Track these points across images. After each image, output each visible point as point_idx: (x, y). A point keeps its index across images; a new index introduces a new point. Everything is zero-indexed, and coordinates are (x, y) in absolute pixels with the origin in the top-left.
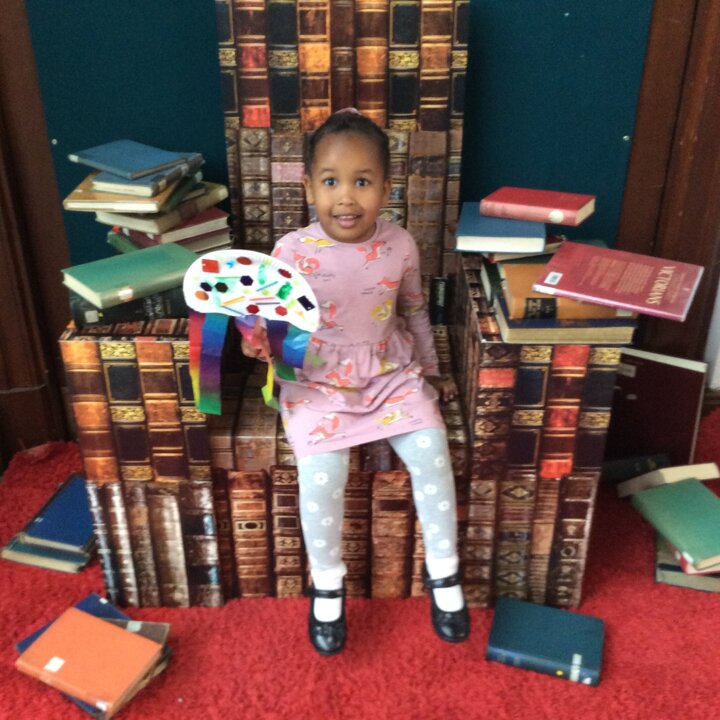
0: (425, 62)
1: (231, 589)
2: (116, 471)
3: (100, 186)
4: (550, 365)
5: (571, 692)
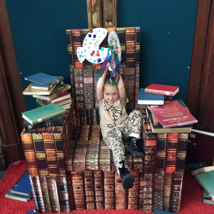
0: (127, 48)
1: (73, 207)
2: (38, 172)
3: (33, 87)
4: (167, 139)
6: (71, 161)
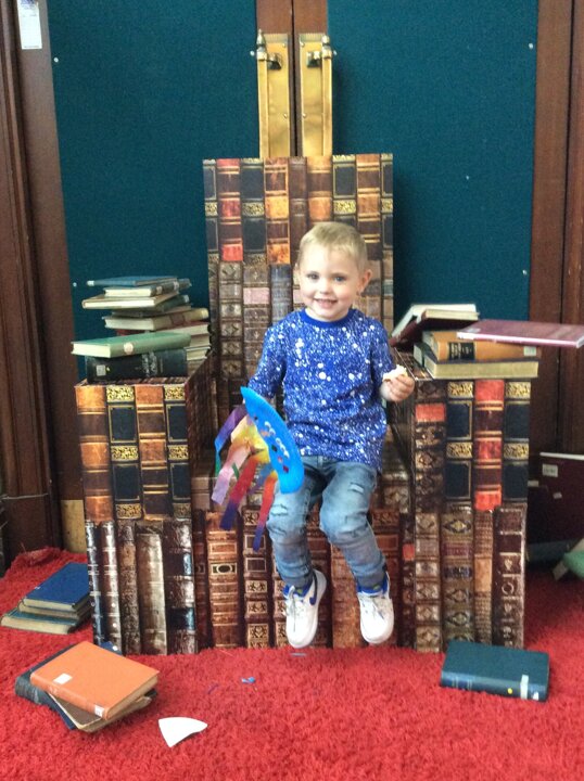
0: (361, 209)
1: (206, 640)
2: (110, 510)
3: (110, 292)
4: (473, 400)
5: (521, 705)
6: (206, 479)
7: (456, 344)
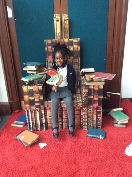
0: (74, 49)
1: (47, 128)
2: (30, 107)
4: (93, 88)
5: (100, 140)
6: (46, 102)
7: (90, 78)
